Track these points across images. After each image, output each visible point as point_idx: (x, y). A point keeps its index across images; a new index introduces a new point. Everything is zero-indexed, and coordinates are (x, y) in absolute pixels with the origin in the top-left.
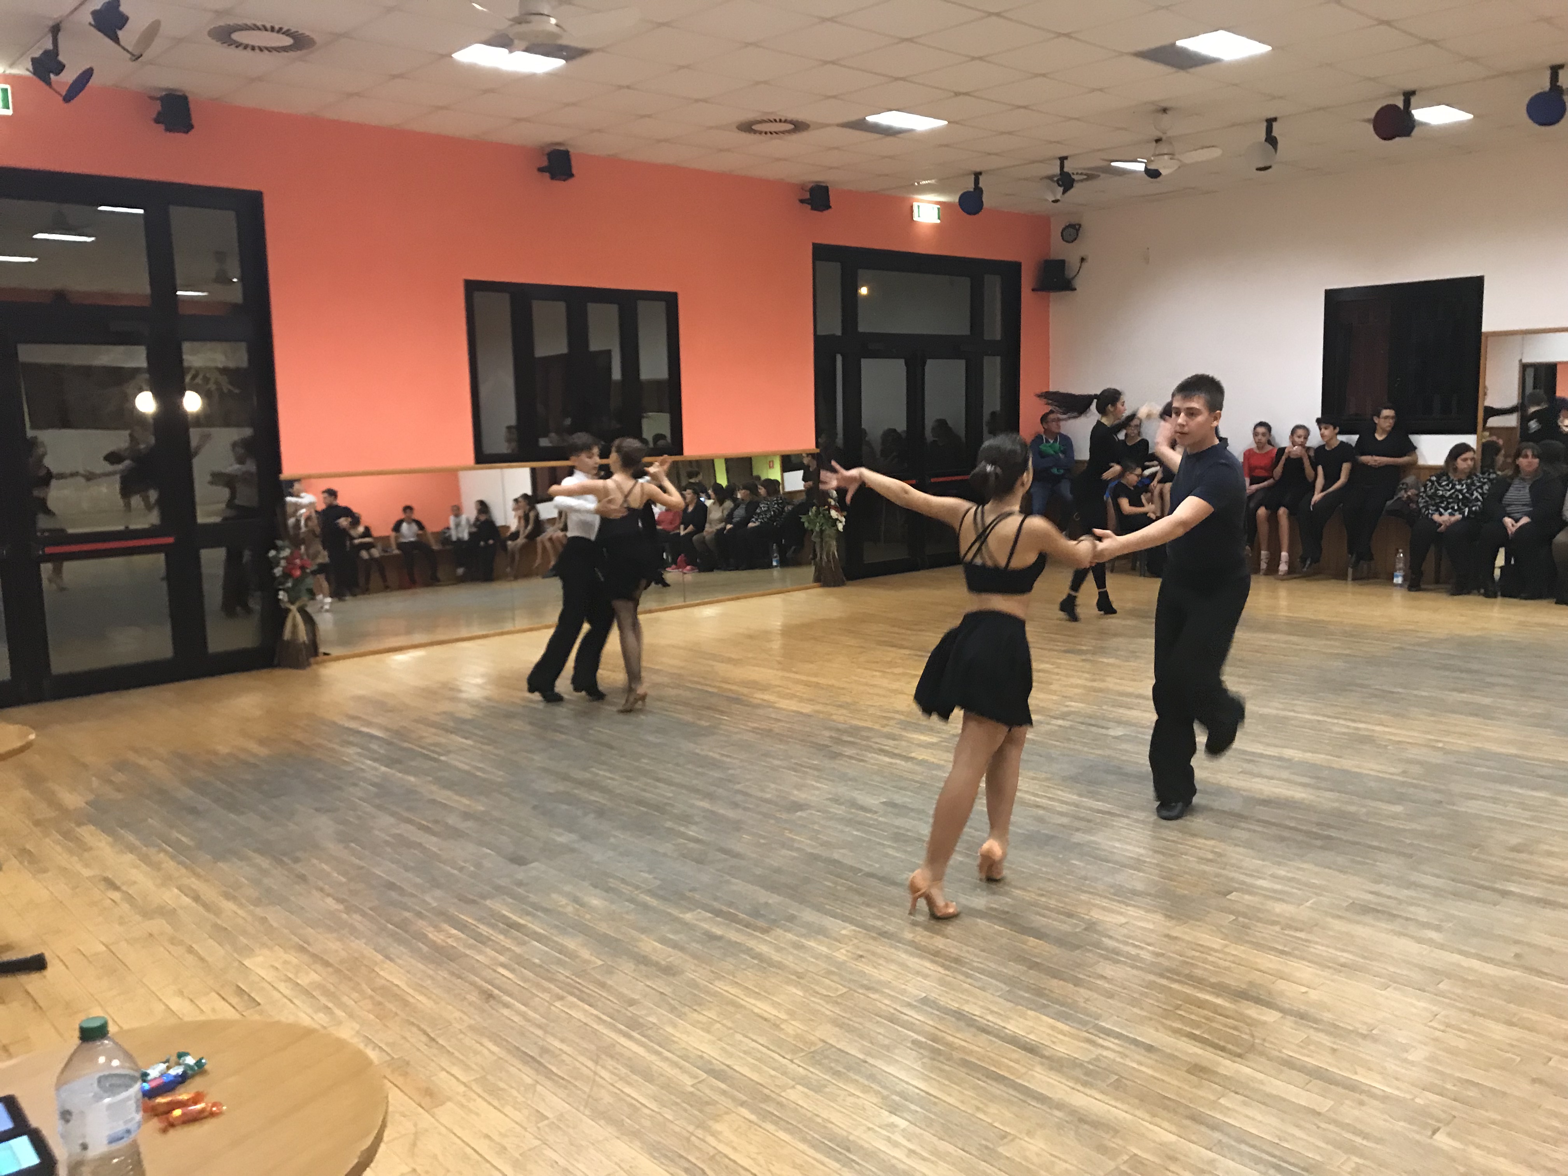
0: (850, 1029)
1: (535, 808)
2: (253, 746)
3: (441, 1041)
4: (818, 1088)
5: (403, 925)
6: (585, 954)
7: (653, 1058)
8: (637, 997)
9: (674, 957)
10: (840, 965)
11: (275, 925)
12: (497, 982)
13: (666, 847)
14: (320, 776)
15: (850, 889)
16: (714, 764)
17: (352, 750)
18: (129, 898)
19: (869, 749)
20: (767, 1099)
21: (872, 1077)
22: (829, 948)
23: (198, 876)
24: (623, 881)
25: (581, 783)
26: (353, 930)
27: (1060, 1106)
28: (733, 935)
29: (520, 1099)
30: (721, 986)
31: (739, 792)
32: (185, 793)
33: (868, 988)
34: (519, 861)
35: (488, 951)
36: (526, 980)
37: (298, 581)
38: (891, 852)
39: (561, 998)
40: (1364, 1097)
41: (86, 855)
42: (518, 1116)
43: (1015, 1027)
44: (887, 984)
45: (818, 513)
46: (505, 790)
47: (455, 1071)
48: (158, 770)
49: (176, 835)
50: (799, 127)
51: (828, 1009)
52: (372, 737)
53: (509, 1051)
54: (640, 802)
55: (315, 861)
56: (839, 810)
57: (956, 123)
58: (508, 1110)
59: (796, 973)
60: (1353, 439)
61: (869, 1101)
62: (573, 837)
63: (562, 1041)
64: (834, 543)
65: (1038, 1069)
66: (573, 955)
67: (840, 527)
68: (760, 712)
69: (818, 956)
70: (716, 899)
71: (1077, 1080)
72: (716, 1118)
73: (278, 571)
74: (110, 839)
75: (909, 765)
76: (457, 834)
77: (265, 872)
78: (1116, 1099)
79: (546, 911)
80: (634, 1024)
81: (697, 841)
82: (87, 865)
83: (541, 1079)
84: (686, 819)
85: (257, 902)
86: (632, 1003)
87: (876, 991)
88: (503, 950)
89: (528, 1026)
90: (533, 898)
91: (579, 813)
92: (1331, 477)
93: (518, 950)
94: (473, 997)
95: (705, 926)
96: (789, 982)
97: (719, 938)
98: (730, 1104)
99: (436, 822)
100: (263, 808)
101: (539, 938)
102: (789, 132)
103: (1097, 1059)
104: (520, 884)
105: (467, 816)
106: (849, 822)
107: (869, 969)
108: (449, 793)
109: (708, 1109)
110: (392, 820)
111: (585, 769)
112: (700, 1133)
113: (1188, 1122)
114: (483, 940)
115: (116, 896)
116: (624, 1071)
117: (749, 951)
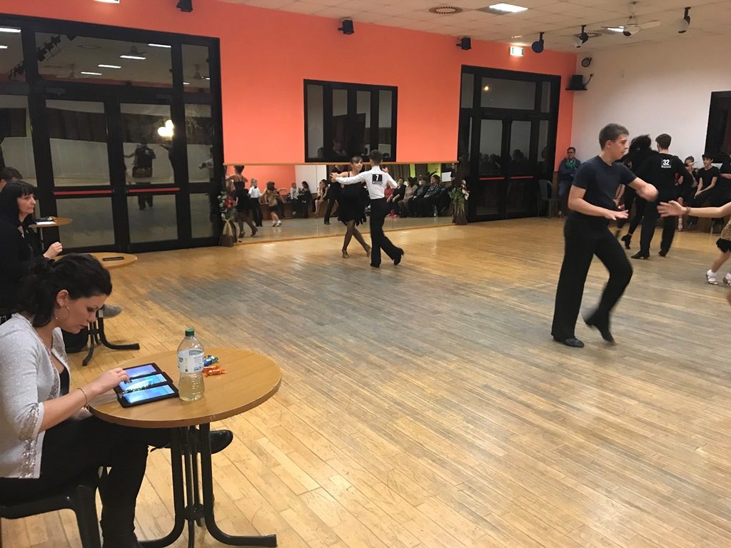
0: (453, 393)
1: (327, 305)
2: (213, 276)
3: (291, 385)
4: (439, 412)
5: (275, 344)
6: (347, 359)
7: (373, 396)
8: (367, 375)
9: (383, 362)
10: (451, 371)
11: (225, 340)
12: (312, 366)
13: (381, 323)
14: (240, 288)
15: (457, 344)
16: (403, 294)
17: (251, 279)
18: (168, 327)
19: (471, 292)
20: (418, 414)
21: (461, 410)
22: (447, 364)
23: (194, 321)
24: (363, 334)
25: (346, 297)
26: (255, 344)
27: (538, 426)
28: (408, 357)
29: (321, 406)
30: (401, 374)
31: (412, 305)
32: (185, 291)
33: (462, 380)
34: (322, 324)
35: (309, 355)
36: (323, 366)
37: (230, 209)
38: (477, 332)
39: (337, 373)
40: (669, 434)
41: (150, 311)
42: (320, 411)
43: (522, 398)
44: (470, 379)
45: (456, 191)
46: (315, 298)
47: (296, 395)
48: (174, 282)
49: (183, 306)
50: (458, 10)
51: (444, 385)
52: (260, 274)
53: (316, 390)
54: (371, 306)
55: (239, 319)
56: (456, 315)
57: (532, 9)
58: (316, 409)
59: (431, 372)
60: (719, 165)
61: (459, 418)
62: (344, 317)
63: (337, 388)
64: (463, 205)
65: (530, 413)
66: (342, 359)
67: (466, 198)
68: (424, 275)
69: (442, 367)
70: (401, 343)
71: (546, 418)
72: (397, 418)
73: (221, 205)
74: (158, 306)
75: (489, 299)
76: (296, 313)
77: (219, 322)
78: (562, 426)
79: (331, 343)
80: (366, 385)
81: (394, 322)
82: (151, 315)
83: (329, 400)
84: (389, 313)
85: (217, 332)
86: (365, 377)
87: (465, 381)
88: (314, 355)
89: (324, 382)
90: (326, 338)
91: (345, 308)
92: (706, 184)
93: (320, 356)
94: (303, 370)
95: (396, 353)
96: (429, 375)
97: (401, 357)
98: (403, 414)
99: (287, 308)
100: (217, 299)
101: (329, 352)
102: (453, 13)
103: (556, 412)
104: (321, 332)
105: (300, 306)
106: (460, 320)
107: (463, 373)
108: (292, 298)
109: (394, 415)
110: (269, 306)
111: (348, 292)
112: (390, 423)
113: (591, 436)
114: (307, 351)
115: (163, 326)
116: (362, 400)
117: (413, 363)
